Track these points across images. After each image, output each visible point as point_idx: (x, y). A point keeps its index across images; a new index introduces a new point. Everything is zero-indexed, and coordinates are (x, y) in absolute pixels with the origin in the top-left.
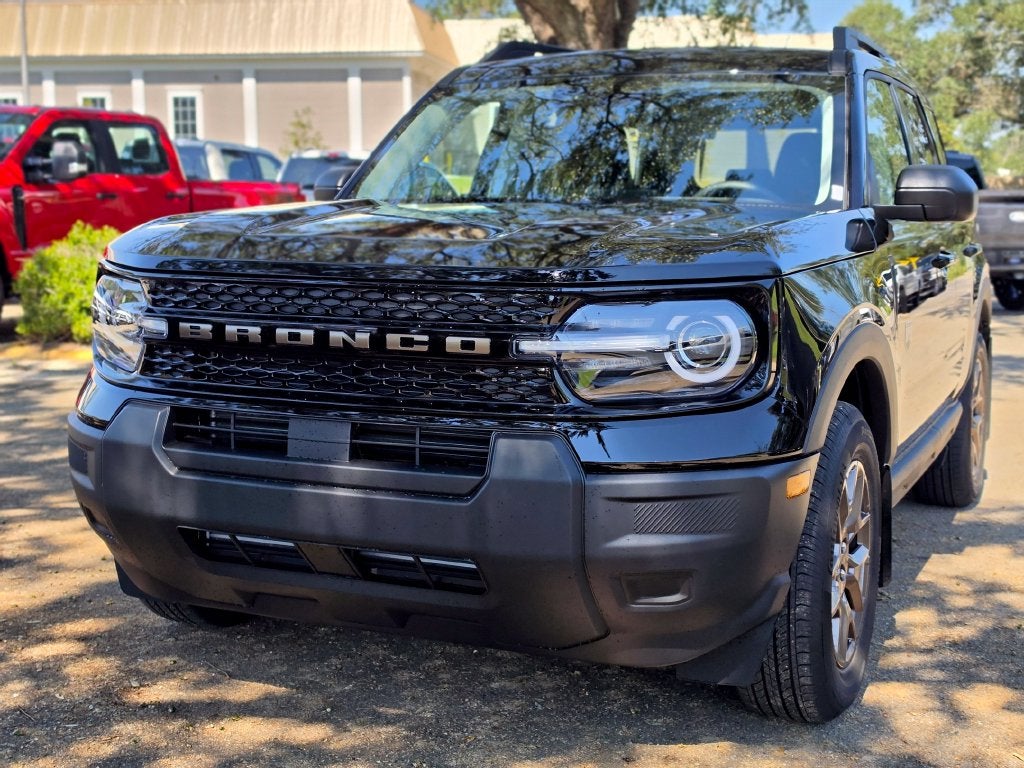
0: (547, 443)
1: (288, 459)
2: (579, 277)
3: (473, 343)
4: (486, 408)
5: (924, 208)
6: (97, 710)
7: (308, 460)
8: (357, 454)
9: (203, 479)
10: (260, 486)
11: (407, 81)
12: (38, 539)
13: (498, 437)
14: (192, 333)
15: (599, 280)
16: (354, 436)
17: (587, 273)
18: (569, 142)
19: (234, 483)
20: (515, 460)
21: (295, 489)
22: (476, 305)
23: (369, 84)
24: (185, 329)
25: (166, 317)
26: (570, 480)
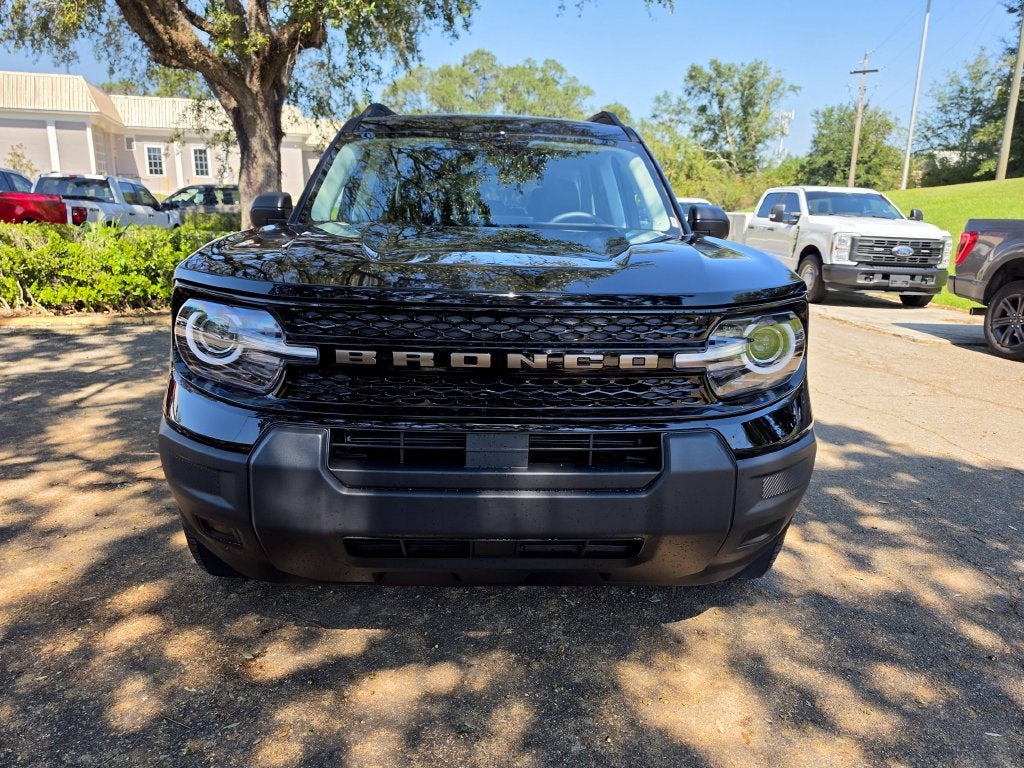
1: (465, 470)
3: (643, 359)
6: (241, 698)
7: (487, 470)
8: (536, 460)
9: (379, 495)
10: (442, 496)
11: (89, 131)
12: (15, 501)
13: (668, 438)
14: (351, 360)
16: (531, 445)
19: (411, 495)
21: (481, 496)
23: (60, 131)
24: (342, 356)
25: (317, 345)
26: (727, 467)
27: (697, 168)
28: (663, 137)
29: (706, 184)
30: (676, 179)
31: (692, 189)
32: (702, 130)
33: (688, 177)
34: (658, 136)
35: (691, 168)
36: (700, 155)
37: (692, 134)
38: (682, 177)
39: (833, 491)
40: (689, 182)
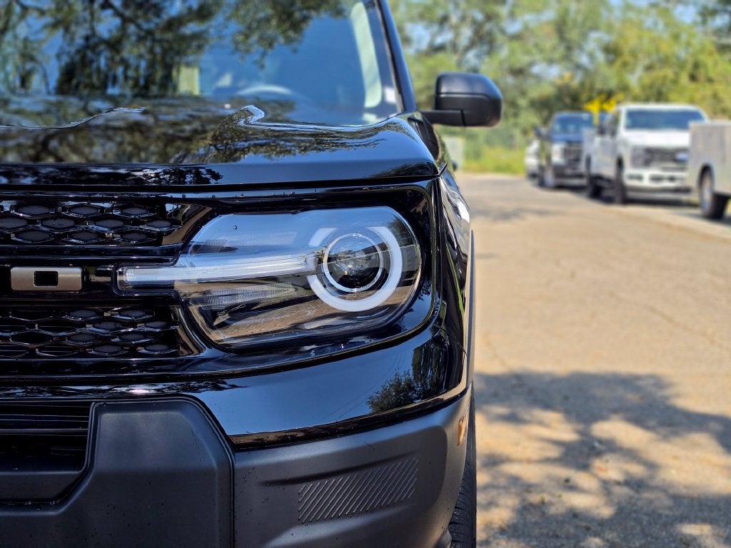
0: (175, 414)
2: (189, 178)
3: (55, 274)
4: (77, 368)
5: (463, 115)
13: (100, 411)
15: (213, 182)
17: (198, 174)
18: (58, 56)
20: (130, 442)
22: (55, 219)
26: (214, 464)
27: (705, 66)
28: (656, 24)
29: (720, 88)
30: (675, 82)
31: (698, 96)
32: (714, 13)
33: (693, 78)
34: (649, 22)
35: (696, 65)
36: (710, 47)
37: (699, 19)
38: (684, 79)
39: (690, 530)
40: (693, 86)
